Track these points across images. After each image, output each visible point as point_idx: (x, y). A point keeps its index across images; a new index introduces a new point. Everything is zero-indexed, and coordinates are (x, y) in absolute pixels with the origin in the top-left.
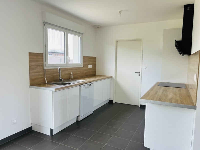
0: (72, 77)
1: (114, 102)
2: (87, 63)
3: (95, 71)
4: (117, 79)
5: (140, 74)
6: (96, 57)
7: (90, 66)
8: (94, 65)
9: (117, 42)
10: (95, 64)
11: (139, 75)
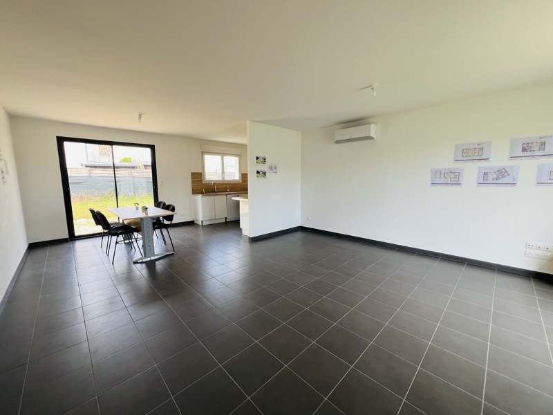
0: (228, 191)
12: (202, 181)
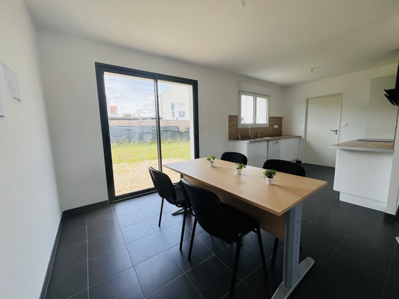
0: (259, 136)
1: (302, 162)
2: (272, 123)
3: (281, 131)
4: (307, 138)
5: (338, 132)
6: (282, 118)
7: (276, 126)
8: (280, 126)
9: (308, 100)
10: (281, 124)
11: (336, 134)
12: (237, 125)
